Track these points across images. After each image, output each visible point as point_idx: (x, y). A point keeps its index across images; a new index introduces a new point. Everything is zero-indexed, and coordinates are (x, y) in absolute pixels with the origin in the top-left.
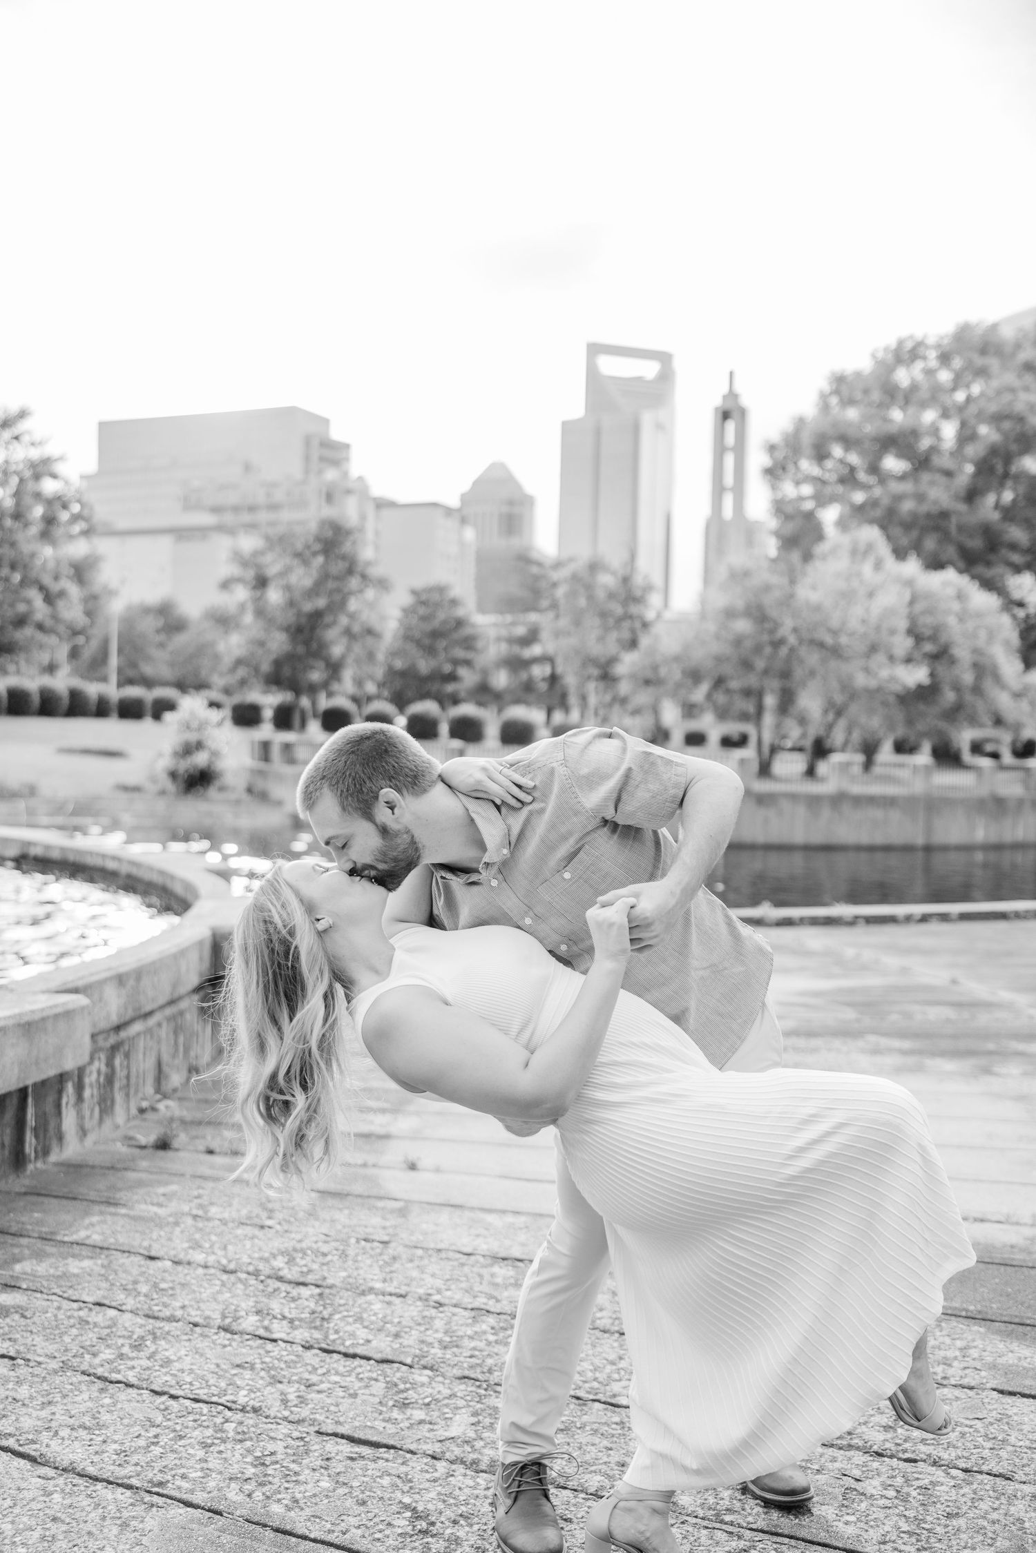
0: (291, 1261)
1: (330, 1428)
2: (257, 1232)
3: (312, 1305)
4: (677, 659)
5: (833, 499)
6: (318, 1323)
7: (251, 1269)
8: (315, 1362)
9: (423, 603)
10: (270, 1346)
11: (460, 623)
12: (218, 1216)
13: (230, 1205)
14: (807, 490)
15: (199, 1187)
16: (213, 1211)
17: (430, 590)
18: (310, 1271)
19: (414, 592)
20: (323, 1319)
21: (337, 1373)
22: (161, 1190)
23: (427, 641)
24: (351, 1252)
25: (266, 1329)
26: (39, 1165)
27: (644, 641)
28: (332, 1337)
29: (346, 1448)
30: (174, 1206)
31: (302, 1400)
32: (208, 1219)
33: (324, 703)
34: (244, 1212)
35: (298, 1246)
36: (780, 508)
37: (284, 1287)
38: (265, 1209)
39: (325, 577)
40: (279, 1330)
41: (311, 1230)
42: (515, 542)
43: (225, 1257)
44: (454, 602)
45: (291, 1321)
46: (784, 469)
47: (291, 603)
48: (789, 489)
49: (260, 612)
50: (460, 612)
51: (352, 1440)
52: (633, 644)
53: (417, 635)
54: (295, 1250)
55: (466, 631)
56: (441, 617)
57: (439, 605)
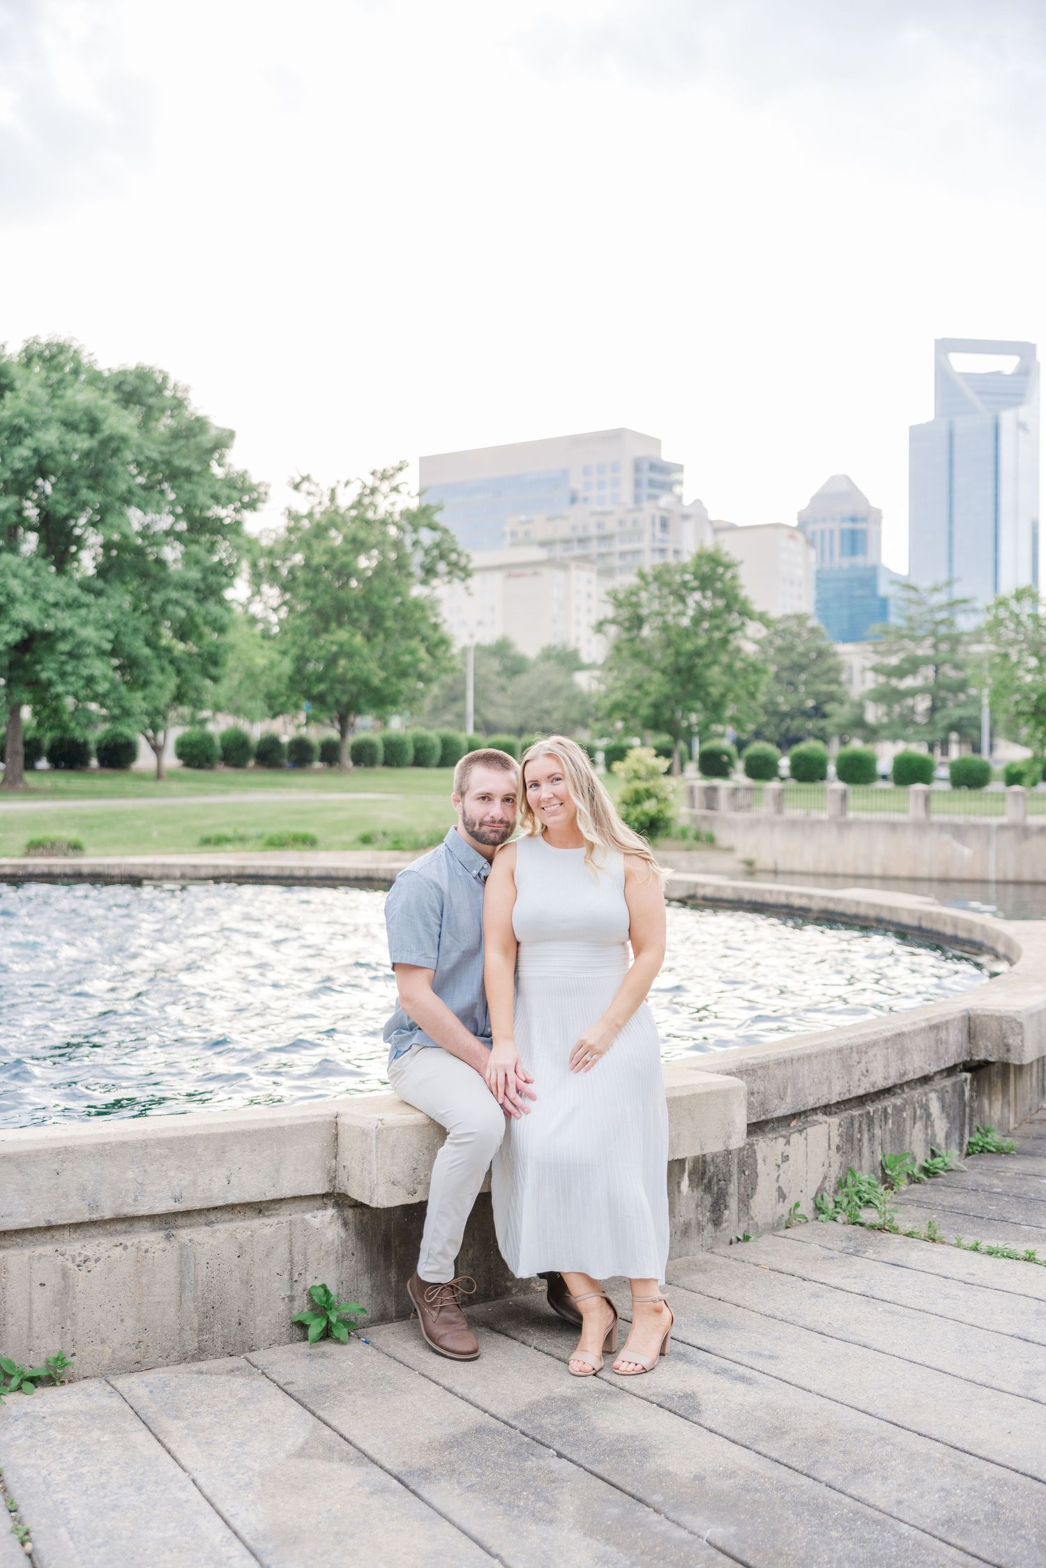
9: (782, 635)
11: (821, 654)
17: (785, 619)
23: (785, 675)
33: (700, 745)
42: (859, 560)
50: (820, 642)
55: (831, 661)
56: (801, 649)
57: (798, 635)
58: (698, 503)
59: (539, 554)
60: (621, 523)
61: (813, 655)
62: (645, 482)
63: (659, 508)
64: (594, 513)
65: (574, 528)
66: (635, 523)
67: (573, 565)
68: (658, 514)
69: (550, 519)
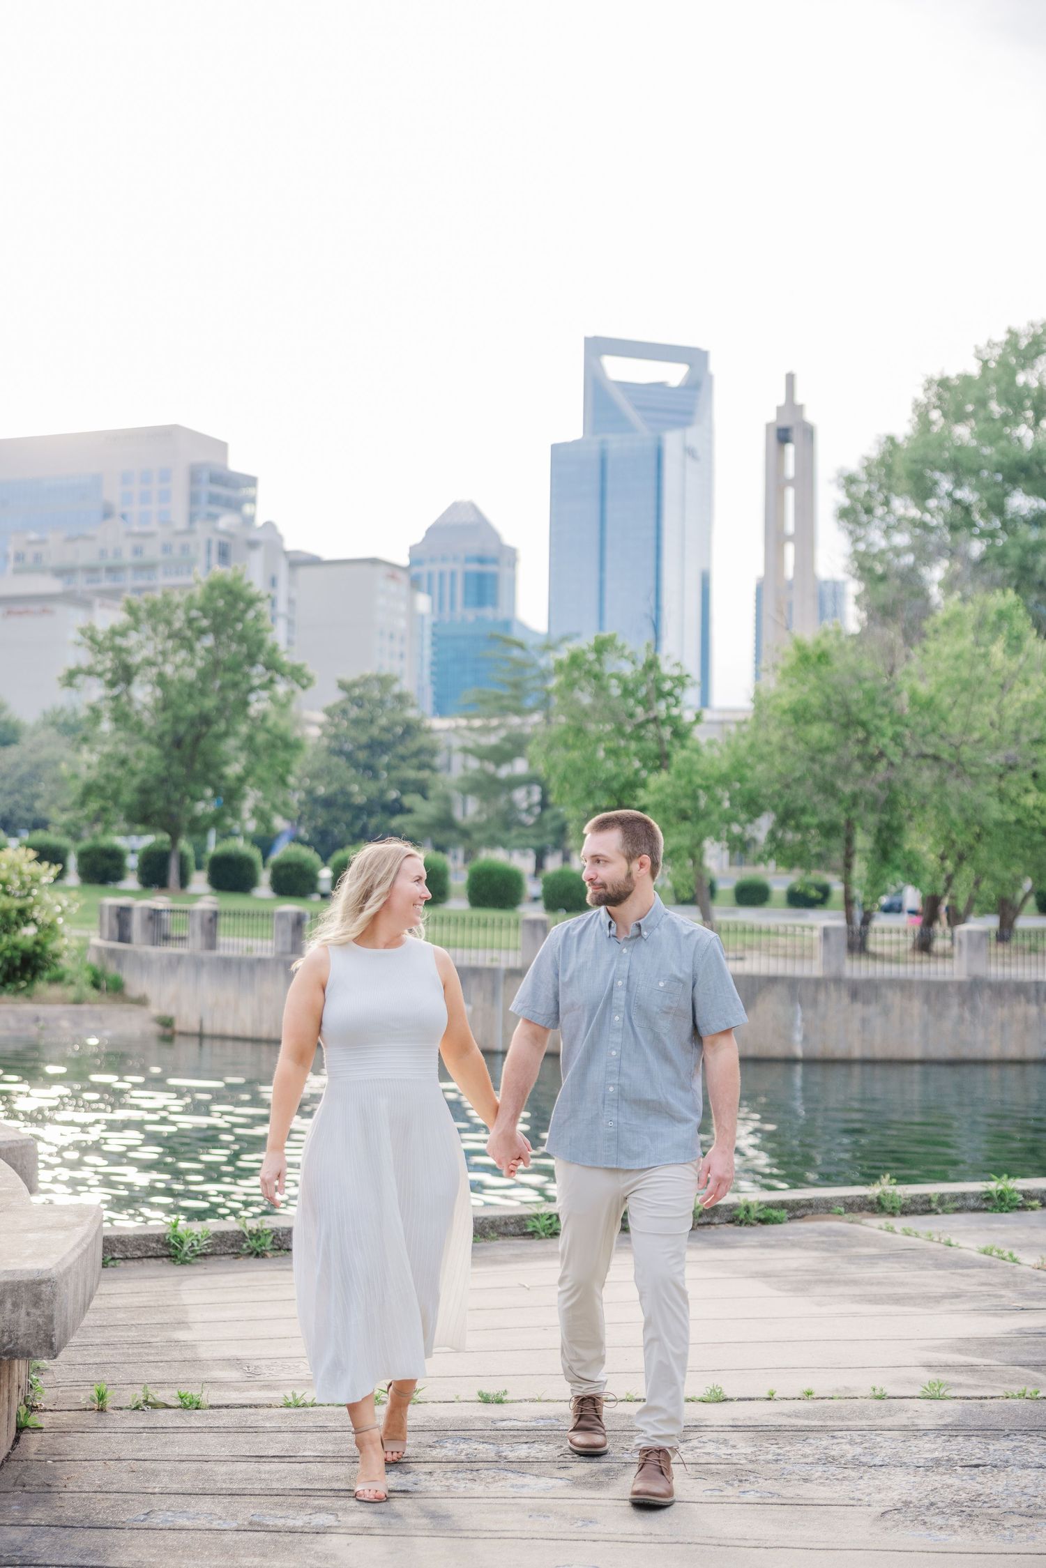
4: (724, 780)
5: (941, 551)
9: (358, 702)
11: (410, 729)
14: (901, 539)
17: (366, 681)
19: (343, 686)
23: (362, 756)
27: (679, 756)
33: (213, 846)
36: (864, 567)
39: (215, 666)
42: (487, 613)
44: (401, 698)
46: (869, 511)
47: (166, 705)
48: (877, 538)
49: (121, 717)
50: (411, 714)
52: (661, 760)
53: (348, 747)
55: (422, 740)
56: (383, 722)
57: (381, 703)
58: (270, 525)
59: (50, 585)
60: (166, 549)
61: (399, 730)
62: (203, 498)
63: (219, 532)
64: (130, 535)
65: (103, 553)
66: (185, 548)
68: (216, 539)
69: (70, 540)
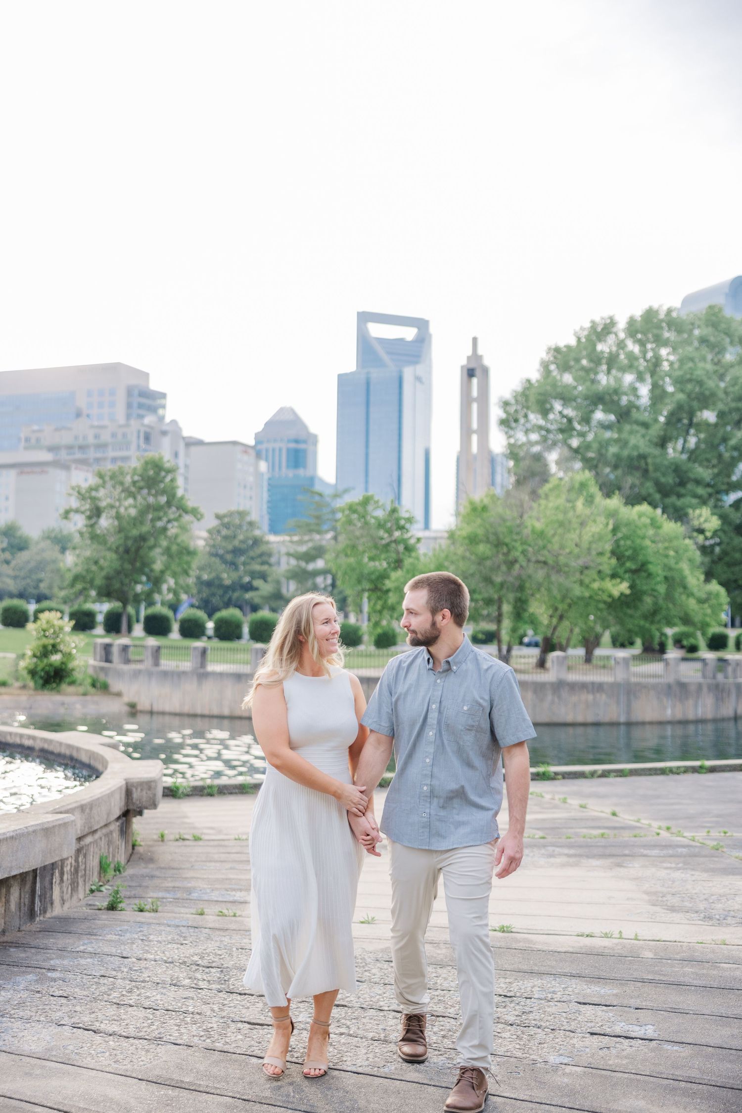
0: (202, 958)
1: (237, 1018)
2: (179, 946)
3: (218, 975)
5: (556, 443)
6: (223, 982)
7: (180, 961)
8: (225, 996)
9: (227, 526)
10: (199, 991)
11: (257, 542)
12: (156, 939)
13: (161, 935)
14: (534, 437)
15: (140, 927)
16: (151, 937)
17: (231, 514)
18: (213, 962)
19: (218, 517)
20: (225, 981)
21: (237, 1000)
22: (118, 929)
23: (229, 557)
24: (235, 954)
25: (196, 984)
26: (41, 918)
27: (408, 561)
28: (232, 987)
29: (248, 1026)
30: (128, 935)
31: (221, 1010)
32: (150, 941)
34: (169, 938)
35: (204, 952)
36: (513, 451)
37: (201, 968)
38: (181, 936)
39: (148, 508)
40: (202, 984)
41: (210, 946)
42: (301, 472)
43: (165, 956)
44: (252, 525)
45: (209, 981)
46: (516, 421)
47: (120, 530)
48: (520, 436)
49: (94, 536)
50: (257, 533)
51: (249, 1023)
52: (398, 563)
53: (221, 552)
54: (203, 953)
55: (263, 548)
56: (241, 537)
57: (240, 526)
58: (174, 422)
59: (46, 456)
60: (114, 435)
61: (250, 542)
62: (135, 405)
63: (143, 425)
64: (92, 427)
65: (76, 438)
66: (124, 435)
67: (73, 466)
68: (143, 430)
69: (57, 430)
